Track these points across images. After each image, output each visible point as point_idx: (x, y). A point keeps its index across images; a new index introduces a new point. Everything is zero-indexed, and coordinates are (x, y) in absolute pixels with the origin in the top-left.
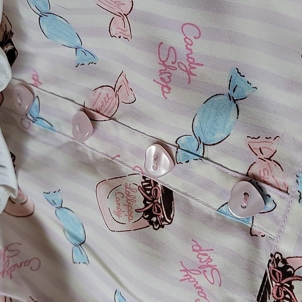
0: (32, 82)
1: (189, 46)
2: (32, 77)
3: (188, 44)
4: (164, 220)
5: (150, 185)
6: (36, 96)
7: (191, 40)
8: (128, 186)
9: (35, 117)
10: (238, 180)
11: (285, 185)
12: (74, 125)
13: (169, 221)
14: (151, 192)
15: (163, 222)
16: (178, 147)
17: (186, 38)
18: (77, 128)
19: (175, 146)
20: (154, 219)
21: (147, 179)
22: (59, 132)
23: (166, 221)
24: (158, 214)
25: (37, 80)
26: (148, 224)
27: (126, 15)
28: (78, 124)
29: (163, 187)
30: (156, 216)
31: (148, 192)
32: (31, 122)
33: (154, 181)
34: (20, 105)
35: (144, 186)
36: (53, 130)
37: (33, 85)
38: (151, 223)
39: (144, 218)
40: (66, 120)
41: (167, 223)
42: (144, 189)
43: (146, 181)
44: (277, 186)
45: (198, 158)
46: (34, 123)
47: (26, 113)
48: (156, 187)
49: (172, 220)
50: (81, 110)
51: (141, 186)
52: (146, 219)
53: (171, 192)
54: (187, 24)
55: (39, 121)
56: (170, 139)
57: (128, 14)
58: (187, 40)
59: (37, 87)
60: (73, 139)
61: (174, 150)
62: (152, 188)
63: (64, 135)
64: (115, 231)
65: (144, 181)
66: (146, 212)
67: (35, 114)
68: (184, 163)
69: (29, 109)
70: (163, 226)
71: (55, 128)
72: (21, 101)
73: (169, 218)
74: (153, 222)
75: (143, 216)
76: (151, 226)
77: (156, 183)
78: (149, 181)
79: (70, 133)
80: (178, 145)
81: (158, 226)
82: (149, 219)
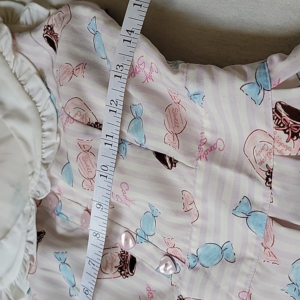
0: (58, 192)
1: (124, 194)
2: (57, 189)
3: (124, 193)
4: (128, 273)
5: (124, 253)
6: (60, 200)
7: (124, 191)
8: (112, 253)
9: (59, 212)
10: (163, 255)
11: (184, 259)
12: (82, 218)
13: (132, 274)
14: (124, 258)
15: (127, 274)
16: (137, 235)
17: (123, 190)
18: (84, 221)
19: (136, 234)
20: (123, 272)
21: (123, 250)
22: (72, 222)
23: (129, 274)
24: (125, 270)
25: (60, 191)
26: (120, 275)
27: (92, 179)
28: (85, 219)
29: (132, 255)
30: (124, 271)
31: (123, 257)
32: (56, 215)
33: (126, 252)
34: (51, 205)
35: (121, 254)
36: (69, 221)
37: (58, 194)
38: (121, 274)
39: (118, 271)
40: (77, 215)
41: (130, 275)
42: (121, 255)
43: (122, 251)
44: (181, 259)
45: (146, 241)
46: (58, 216)
47: (54, 209)
48: (127, 255)
49: (134, 274)
50: (85, 210)
51: (120, 253)
52: (119, 272)
53: (135, 258)
54: (123, 183)
55: (60, 215)
56: (133, 230)
57: (93, 178)
58: (123, 191)
59: (60, 195)
60: (81, 226)
61: (135, 236)
62: (126, 255)
63: (75, 223)
64: (112, 278)
65: (121, 251)
66: (119, 268)
67: (59, 211)
68: (140, 243)
69: (56, 208)
70: (128, 277)
71: (70, 219)
72: (52, 203)
73: (132, 272)
74: (122, 274)
75: (118, 270)
76: (121, 276)
77: (127, 253)
78: (124, 251)
79: (79, 222)
80: (136, 233)
81: (125, 276)
82: (120, 272)
